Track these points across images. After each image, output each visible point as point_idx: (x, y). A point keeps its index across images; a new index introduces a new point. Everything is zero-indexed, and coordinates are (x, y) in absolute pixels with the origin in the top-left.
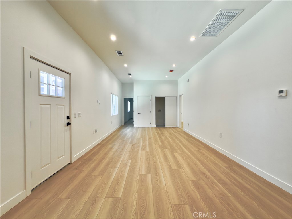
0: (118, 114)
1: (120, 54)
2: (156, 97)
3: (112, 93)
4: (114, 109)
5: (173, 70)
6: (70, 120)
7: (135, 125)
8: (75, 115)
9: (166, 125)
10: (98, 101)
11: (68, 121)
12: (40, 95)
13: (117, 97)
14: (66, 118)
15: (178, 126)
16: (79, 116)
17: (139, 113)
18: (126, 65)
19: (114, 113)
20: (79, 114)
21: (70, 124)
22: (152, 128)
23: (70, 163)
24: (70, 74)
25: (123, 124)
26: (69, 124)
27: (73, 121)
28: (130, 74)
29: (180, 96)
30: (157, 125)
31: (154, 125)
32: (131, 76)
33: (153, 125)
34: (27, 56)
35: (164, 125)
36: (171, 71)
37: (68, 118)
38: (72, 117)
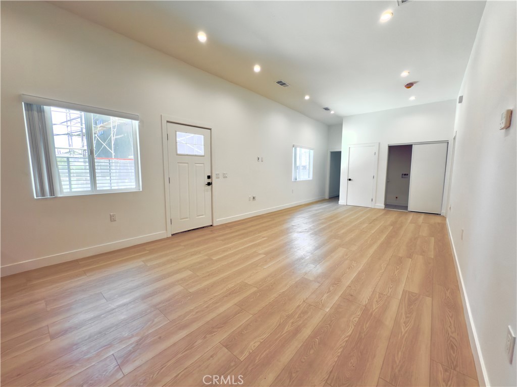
0: (311, 178)
1: (283, 84)
3: (294, 146)
5: (415, 83)
6: (212, 180)
7: (342, 201)
8: (218, 175)
9: (410, 209)
10: (259, 159)
11: (209, 181)
12: (177, 155)
13: (312, 152)
14: (207, 177)
15: (443, 213)
16: (225, 177)
17: (350, 180)
18: (307, 97)
20: (224, 174)
21: (211, 184)
22: (375, 209)
23: (211, 226)
24: (210, 129)
25: (327, 197)
27: (214, 180)
28: (327, 109)
29: (455, 138)
30: (387, 205)
31: (381, 205)
32: (332, 112)
33: (376, 204)
34: (164, 122)
35: (406, 208)
36: (409, 85)
37: (209, 177)
38: (214, 177)
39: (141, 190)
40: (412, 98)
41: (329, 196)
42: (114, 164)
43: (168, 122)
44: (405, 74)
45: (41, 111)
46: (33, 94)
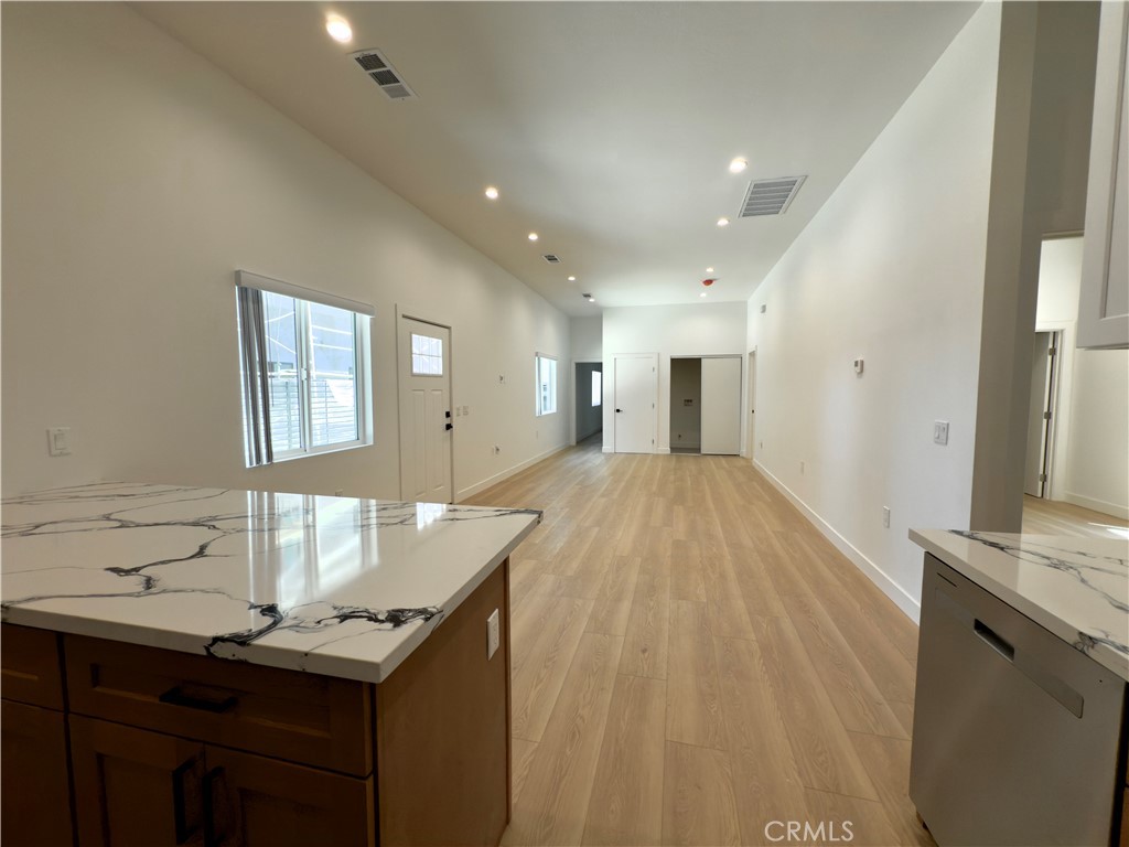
0: (554, 410)
1: (551, 258)
2: (672, 360)
3: (537, 354)
4: (545, 398)
5: (716, 279)
6: (452, 420)
7: (607, 446)
8: (458, 409)
9: (704, 450)
10: (502, 378)
11: (448, 421)
12: (413, 375)
13: (554, 363)
14: (444, 415)
15: (744, 452)
17: (618, 411)
18: (572, 278)
19: (545, 409)
20: (465, 408)
21: (452, 427)
22: (658, 455)
24: (449, 328)
25: (573, 441)
26: (449, 427)
27: (455, 421)
28: (587, 296)
29: (752, 354)
30: (673, 449)
31: (666, 449)
32: (591, 300)
33: (659, 448)
34: (400, 317)
35: (698, 450)
36: (709, 282)
37: (448, 415)
38: (454, 414)
39: (370, 442)
40: (703, 295)
41: (577, 439)
42: (316, 394)
43: (404, 316)
44: (710, 270)
45: (258, 300)
46: (252, 270)
